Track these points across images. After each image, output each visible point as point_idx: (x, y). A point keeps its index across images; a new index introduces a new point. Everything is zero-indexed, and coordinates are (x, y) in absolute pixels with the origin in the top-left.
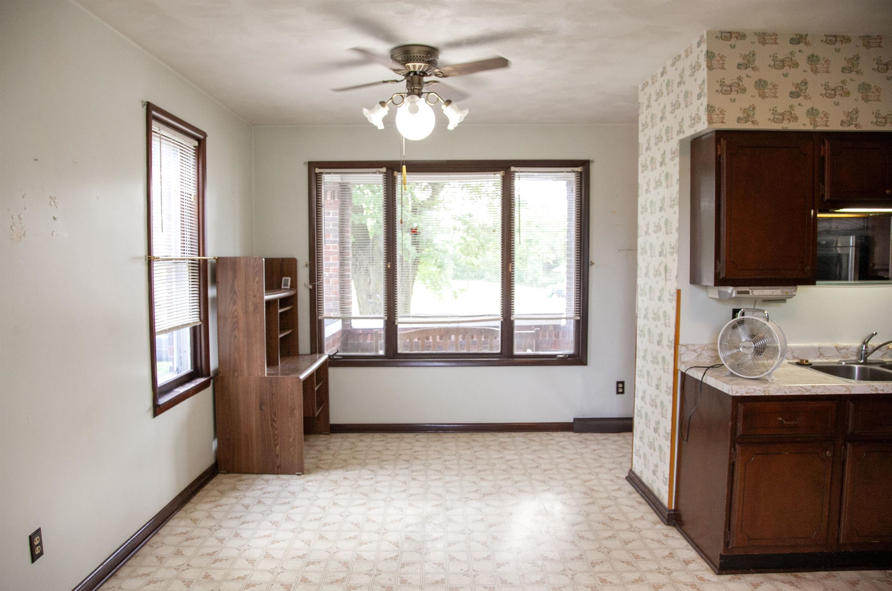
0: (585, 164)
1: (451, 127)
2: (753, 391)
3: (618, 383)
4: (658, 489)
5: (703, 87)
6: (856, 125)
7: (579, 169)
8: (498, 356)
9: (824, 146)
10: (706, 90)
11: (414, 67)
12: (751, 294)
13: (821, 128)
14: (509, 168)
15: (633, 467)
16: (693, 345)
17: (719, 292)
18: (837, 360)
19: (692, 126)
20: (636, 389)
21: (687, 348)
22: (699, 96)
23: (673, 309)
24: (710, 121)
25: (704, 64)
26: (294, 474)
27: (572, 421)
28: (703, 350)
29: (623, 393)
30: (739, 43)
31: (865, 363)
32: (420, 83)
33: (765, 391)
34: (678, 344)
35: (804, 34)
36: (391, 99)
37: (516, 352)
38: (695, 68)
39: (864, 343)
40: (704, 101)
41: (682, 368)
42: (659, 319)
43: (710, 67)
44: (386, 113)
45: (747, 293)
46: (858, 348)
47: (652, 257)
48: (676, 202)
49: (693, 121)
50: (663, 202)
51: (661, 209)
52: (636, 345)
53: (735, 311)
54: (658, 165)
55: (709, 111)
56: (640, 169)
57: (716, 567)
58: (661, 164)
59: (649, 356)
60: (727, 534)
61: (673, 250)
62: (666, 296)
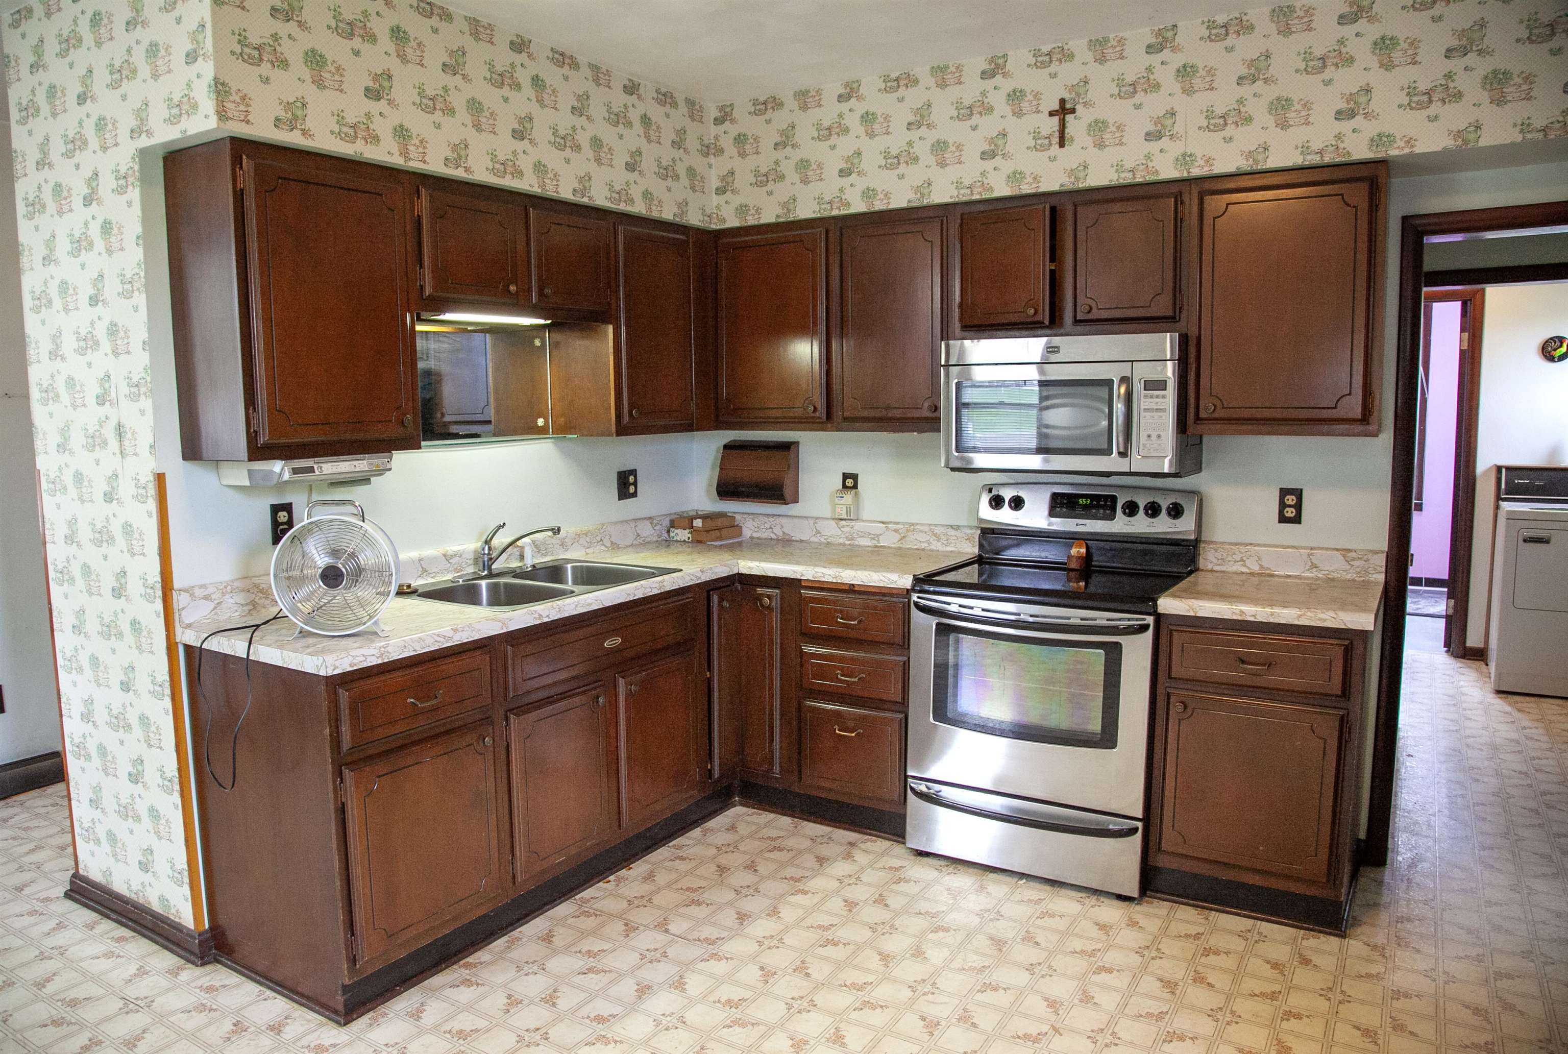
2: (362, 659)
4: (162, 899)
5: (200, 37)
6: (467, 170)
9: (418, 198)
10: (209, 44)
12: (317, 473)
13: (415, 165)
15: (81, 866)
16: (203, 586)
17: (250, 473)
18: (449, 577)
19: (172, 121)
20: (63, 700)
21: (192, 595)
22: (191, 58)
23: (150, 516)
24: (222, 114)
28: (223, 594)
29: (3, 710)
31: (491, 575)
33: (382, 655)
34: (172, 589)
39: (487, 542)
40: (207, 69)
41: (190, 637)
42: (111, 540)
45: (311, 470)
46: (475, 552)
47: (75, 407)
48: (137, 285)
49: (175, 111)
50: (100, 286)
51: (94, 301)
52: (50, 603)
53: (276, 509)
54: (77, 202)
55: (218, 92)
56: (21, 209)
57: (336, 1012)
58: (88, 201)
59: (92, 625)
60: (350, 946)
61: (135, 390)
62: (126, 489)
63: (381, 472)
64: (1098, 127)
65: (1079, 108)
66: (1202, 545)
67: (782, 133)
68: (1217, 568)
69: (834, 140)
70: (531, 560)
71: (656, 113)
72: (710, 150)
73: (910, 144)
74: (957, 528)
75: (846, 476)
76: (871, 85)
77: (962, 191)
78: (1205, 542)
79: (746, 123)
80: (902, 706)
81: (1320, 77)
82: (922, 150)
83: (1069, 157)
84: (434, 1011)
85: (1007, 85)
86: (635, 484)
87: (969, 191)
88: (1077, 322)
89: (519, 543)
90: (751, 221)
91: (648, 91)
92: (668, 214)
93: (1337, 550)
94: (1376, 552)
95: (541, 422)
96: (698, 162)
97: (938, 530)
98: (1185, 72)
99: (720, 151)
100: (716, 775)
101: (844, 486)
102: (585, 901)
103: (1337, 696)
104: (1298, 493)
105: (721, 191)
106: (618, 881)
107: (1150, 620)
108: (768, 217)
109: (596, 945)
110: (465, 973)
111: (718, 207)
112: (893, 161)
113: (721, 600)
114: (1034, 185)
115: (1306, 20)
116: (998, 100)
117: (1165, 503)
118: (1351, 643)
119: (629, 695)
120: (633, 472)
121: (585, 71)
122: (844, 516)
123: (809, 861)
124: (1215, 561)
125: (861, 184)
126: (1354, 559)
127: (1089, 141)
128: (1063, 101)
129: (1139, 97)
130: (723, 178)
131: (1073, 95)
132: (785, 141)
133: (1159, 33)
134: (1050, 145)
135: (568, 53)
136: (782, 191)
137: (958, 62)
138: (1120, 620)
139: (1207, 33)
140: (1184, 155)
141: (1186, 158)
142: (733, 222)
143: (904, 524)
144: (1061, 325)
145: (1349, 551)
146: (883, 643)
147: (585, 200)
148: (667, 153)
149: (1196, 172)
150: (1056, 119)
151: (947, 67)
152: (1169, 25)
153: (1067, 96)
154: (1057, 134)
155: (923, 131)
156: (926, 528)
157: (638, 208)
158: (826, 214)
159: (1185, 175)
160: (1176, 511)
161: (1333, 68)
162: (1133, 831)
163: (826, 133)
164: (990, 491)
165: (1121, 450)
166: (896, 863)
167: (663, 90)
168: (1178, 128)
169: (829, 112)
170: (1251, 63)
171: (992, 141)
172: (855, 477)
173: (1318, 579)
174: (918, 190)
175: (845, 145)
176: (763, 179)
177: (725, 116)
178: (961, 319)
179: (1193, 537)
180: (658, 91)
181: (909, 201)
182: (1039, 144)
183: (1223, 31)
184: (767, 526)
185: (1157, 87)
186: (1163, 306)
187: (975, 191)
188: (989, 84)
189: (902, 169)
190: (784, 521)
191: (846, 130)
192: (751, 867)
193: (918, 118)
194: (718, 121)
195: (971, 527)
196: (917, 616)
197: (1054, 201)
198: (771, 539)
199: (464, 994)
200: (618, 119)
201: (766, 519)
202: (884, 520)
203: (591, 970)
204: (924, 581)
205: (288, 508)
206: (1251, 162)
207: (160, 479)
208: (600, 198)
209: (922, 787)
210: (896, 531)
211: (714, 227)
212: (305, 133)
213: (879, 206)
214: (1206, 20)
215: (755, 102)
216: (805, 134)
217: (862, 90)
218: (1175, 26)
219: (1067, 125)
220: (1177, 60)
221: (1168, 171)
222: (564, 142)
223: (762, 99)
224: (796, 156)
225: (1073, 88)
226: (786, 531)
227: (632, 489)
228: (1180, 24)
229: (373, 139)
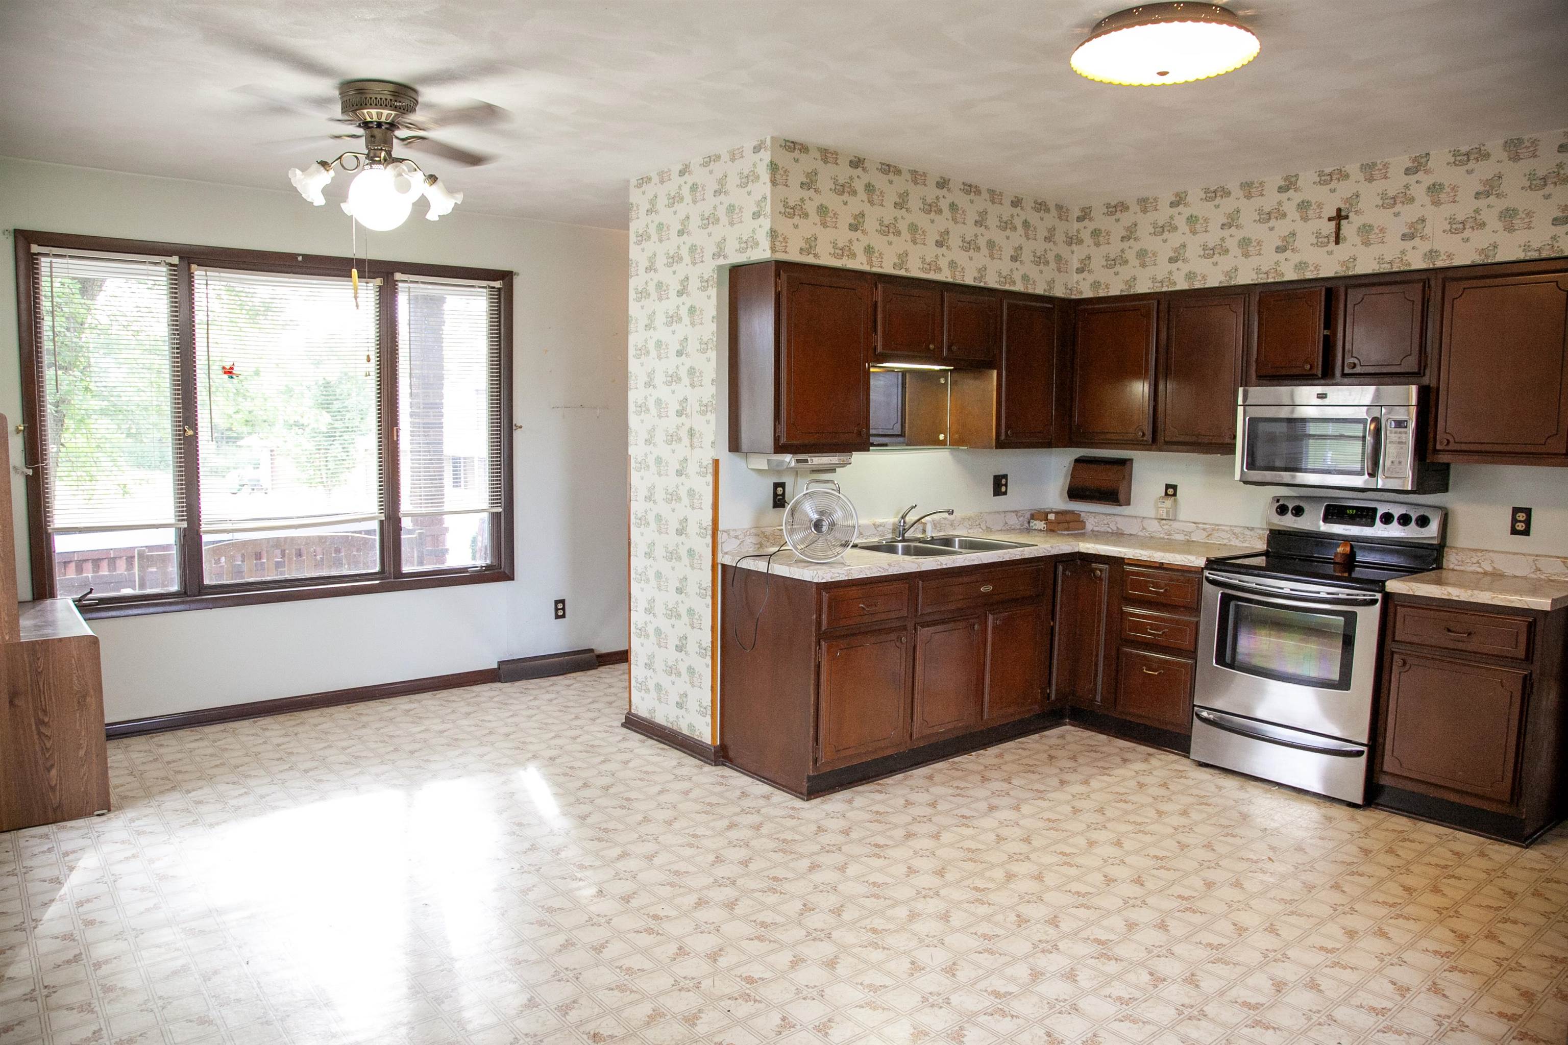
0: (506, 276)
1: (432, 216)
2: (837, 575)
3: (557, 602)
4: (691, 726)
5: (763, 204)
6: (906, 270)
7: (497, 284)
8: (377, 576)
9: (877, 290)
10: (768, 209)
11: (379, 115)
12: (808, 464)
13: (876, 270)
14: (392, 274)
15: (633, 707)
16: (735, 531)
17: (770, 462)
18: (876, 539)
19: (741, 251)
20: (633, 600)
21: (728, 535)
22: (756, 215)
23: (708, 485)
24: (773, 250)
25: (765, 177)
26: (91, 814)
27: (496, 666)
28: (745, 536)
29: (563, 616)
30: (803, 157)
31: (904, 540)
32: (388, 142)
34: (717, 530)
35: (862, 157)
36: (340, 158)
37: (406, 569)
38: (748, 179)
39: (903, 517)
40: (766, 224)
41: (728, 561)
42: (679, 500)
43: (774, 182)
44: (328, 181)
45: (806, 461)
46: (894, 524)
47: (660, 417)
48: (710, 346)
49: (744, 245)
50: (685, 345)
51: (679, 353)
52: (630, 539)
53: (776, 485)
54: (673, 294)
55: (772, 237)
56: (632, 295)
57: (801, 793)
58: (680, 293)
59: (659, 552)
60: (815, 750)
61: (704, 409)
62: (692, 468)
63: (844, 465)
64: (1365, 230)
65: (1351, 215)
66: (1446, 549)
67: (1128, 229)
68: (1457, 568)
69: (1166, 235)
70: (930, 534)
71: (1034, 218)
72: (1071, 241)
73: (1223, 239)
74: (1252, 529)
75: (1168, 486)
76: (1195, 195)
77: (1260, 276)
78: (1451, 548)
79: (1100, 221)
80: (1192, 654)
81: (1541, 193)
82: (1232, 244)
83: (1342, 252)
84: (859, 801)
85: (1297, 197)
86: (1006, 485)
87: (1265, 276)
88: (1344, 375)
89: (923, 520)
90: (1102, 294)
91: (1028, 204)
92: (1039, 291)
93: (1558, 557)
95: (942, 437)
96: (1063, 250)
97: (1237, 530)
98: (1434, 189)
99: (1080, 242)
100: (1053, 697)
101: (1166, 494)
103: (1521, 660)
104: (1528, 512)
105: (1080, 271)
106: (978, 756)
107: (1378, 596)
108: (1115, 290)
109: (962, 784)
110: (879, 788)
111: (1077, 282)
112: (1209, 252)
113: (1064, 570)
114: (1315, 272)
115: (1532, 149)
116: (1290, 208)
117: (1414, 515)
118: (1535, 620)
119: (995, 628)
120: (1005, 476)
121: (985, 195)
122: (1164, 517)
123: (1118, 760)
124: (1456, 562)
125: (1185, 268)
127: (1358, 240)
128: (1339, 210)
129: (1398, 208)
130: (1082, 261)
131: (1347, 205)
132: (1130, 234)
133: (1415, 160)
134: (1329, 242)
135: (974, 184)
136: (1126, 272)
137: (1261, 180)
138: (1358, 595)
139: (1452, 160)
140: (1431, 251)
141: (1432, 254)
142: (1088, 294)
143: (1211, 525)
144: (1333, 375)
146: (1180, 607)
147: (982, 284)
148: (1039, 246)
149: (1439, 264)
150: (1333, 223)
151: (1252, 183)
152: (1424, 153)
153: (1342, 206)
154: (1334, 235)
155: (1233, 230)
156: (1227, 528)
157: (1019, 287)
158: (1158, 290)
159: (1431, 266)
160: (1423, 521)
161: (1552, 186)
162: (1359, 754)
163: (1160, 230)
164: (1278, 501)
165: (1370, 472)
166: (1181, 768)
167: (1040, 201)
168: (1427, 231)
169: (1163, 214)
170: (1487, 182)
171: (1284, 239)
172: (1174, 487)
173: (1540, 580)
174: (1227, 274)
175: (1175, 240)
176: (1111, 263)
177: (1085, 215)
178: (1256, 372)
179: (1435, 542)
180: (1036, 202)
181: (1221, 282)
182: (1320, 241)
183: (1465, 158)
184: (1105, 522)
185: (1412, 200)
186: (1411, 364)
187: (1271, 275)
188: (1284, 196)
189: (1216, 258)
190: (1118, 519)
191: (1175, 228)
192: (1074, 758)
193: (1230, 220)
194: (1079, 219)
195: (1263, 529)
196: (1207, 586)
197: (1329, 285)
198: (1107, 531)
199: (879, 797)
200: (1006, 225)
201: (1105, 517)
202: (1197, 521)
203: (959, 795)
204: (1214, 564)
205: (783, 485)
206: (1483, 257)
207: (716, 463)
208: (992, 282)
209: (1205, 714)
210: (1204, 529)
211: (1073, 297)
212: (815, 256)
213: (1198, 285)
214: (1452, 150)
215: (1108, 206)
216: (1144, 230)
217: (1188, 199)
218: (1428, 154)
219: (1342, 227)
220: (1427, 180)
221: (1418, 263)
222: (969, 245)
223: (1113, 204)
224: (1137, 246)
225: (1347, 200)
226: (1120, 527)
227: (1003, 489)
228: (1432, 153)
229: (853, 255)
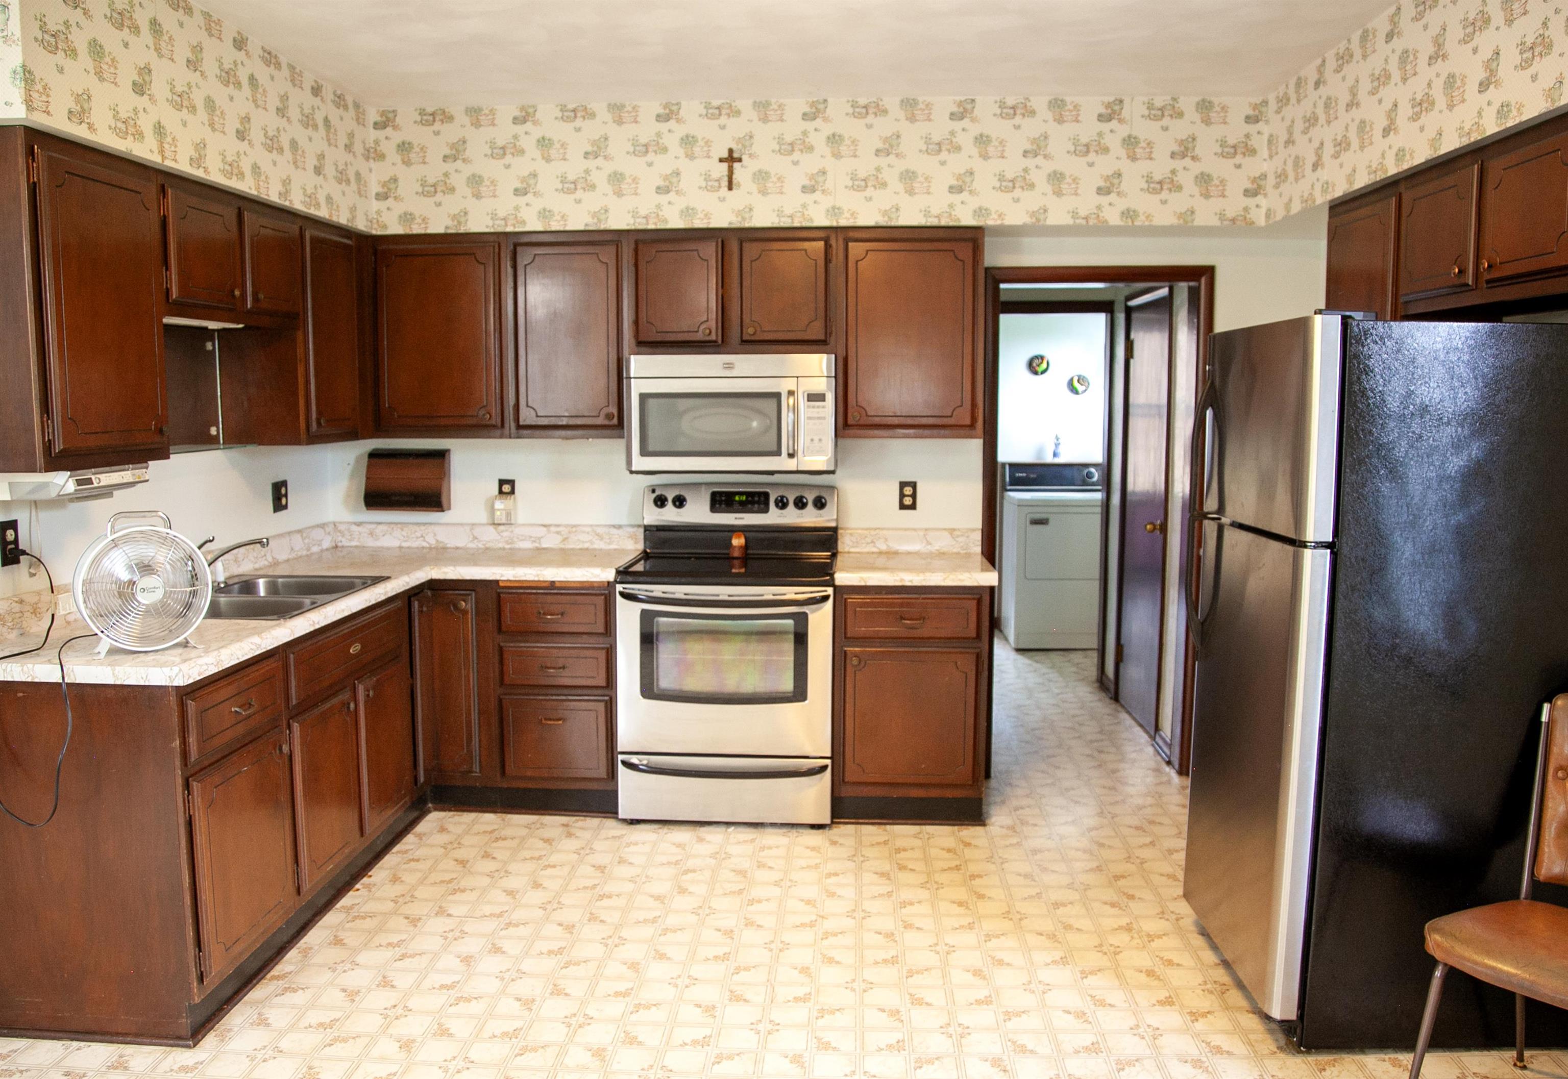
6: (205, 170)
9: (164, 197)
12: (95, 484)
13: (168, 164)
45: (89, 481)
53: (7, 526)
55: (27, 82)
60: (198, 961)
63: (139, 483)
64: (761, 176)
65: (744, 158)
66: (841, 532)
67: (452, 146)
68: (852, 550)
69: (509, 159)
71: (334, 115)
72: (374, 154)
73: (587, 172)
74: (619, 527)
75: (502, 482)
76: (547, 112)
77: (638, 220)
78: (843, 529)
79: (411, 131)
81: (938, 158)
82: (599, 179)
83: (737, 200)
85: (681, 130)
86: (286, 496)
87: (644, 221)
88: (742, 342)
90: (417, 230)
91: (328, 94)
92: (343, 219)
93: (945, 530)
94: (973, 530)
95: (213, 431)
96: (360, 164)
97: (599, 531)
98: (834, 140)
99: (381, 157)
100: (421, 779)
101: (501, 492)
102: (348, 909)
103: (973, 639)
104: (914, 485)
105: (382, 197)
107: (830, 591)
108: (437, 227)
109: (390, 937)
111: (378, 213)
112: (569, 186)
113: (421, 606)
114: (705, 221)
115: (926, 111)
116: (672, 142)
117: (810, 497)
118: (981, 597)
119: (368, 701)
120: (284, 483)
121: (285, 71)
122: (504, 521)
123: (537, 844)
124: (851, 544)
126: (958, 536)
127: (754, 188)
128: (731, 151)
129: (797, 156)
130: (384, 184)
131: (740, 146)
132: (456, 153)
133: (813, 104)
134: (720, 187)
135: (274, 53)
136: (452, 203)
137: (635, 103)
138: (804, 592)
139: (851, 111)
140: (833, 207)
141: (835, 210)
142: (395, 228)
143: (567, 526)
144: (729, 343)
145: (954, 530)
146: (585, 633)
147: (287, 203)
148: (342, 157)
149: (843, 223)
150: (725, 166)
151: (623, 106)
152: (821, 100)
153: (734, 147)
154: (726, 179)
155: (600, 161)
156: (588, 529)
157: (322, 212)
158: (500, 230)
159: (835, 224)
160: (820, 504)
161: (946, 153)
162: (824, 769)
163: (500, 152)
164: (654, 491)
165: (790, 451)
167: (338, 92)
168: (829, 185)
169: (504, 132)
170: (886, 140)
171: (666, 178)
172: (512, 483)
173: (933, 552)
174: (595, 215)
175: (522, 166)
176: (430, 189)
177: (386, 122)
178: (635, 336)
179: (833, 525)
180: (335, 93)
181: (588, 225)
182: (710, 185)
183: (864, 111)
184: (419, 534)
185: (811, 149)
186: (817, 331)
187: (651, 221)
188: (664, 127)
189: (579, 193)
190: (437, 529)
191: (522, 152)
192: (487, 855)
193: (595, 149)
194: (379, 126)
195: (634, 526)
196: (622, 603)
198: (423, 548)
200: (308, 121)
201: (416, 528)
202: (546, 523)
203: (405, 956)
204: (624, 573)
205: (13, 525)
206: (886, 219)
208: (297, 203)
209: (632, 760)
210: (558, 533)
211: (374, 232)
212: (91, 127)
213: (557, 227)
214: (851, 99)
215: (422, 112)
216: (477, 150)
217: (538, 115)
218: (825, 101)
219: (735, 171)
220: (827, 129)
221: (821, 220)
222: (272, 144)
223: (430, 110)
224: (467, 170)
225: (739, 140)
226: (440, 539)
227: (284, 501)
228: (830, 100)
229: (139, 136)
